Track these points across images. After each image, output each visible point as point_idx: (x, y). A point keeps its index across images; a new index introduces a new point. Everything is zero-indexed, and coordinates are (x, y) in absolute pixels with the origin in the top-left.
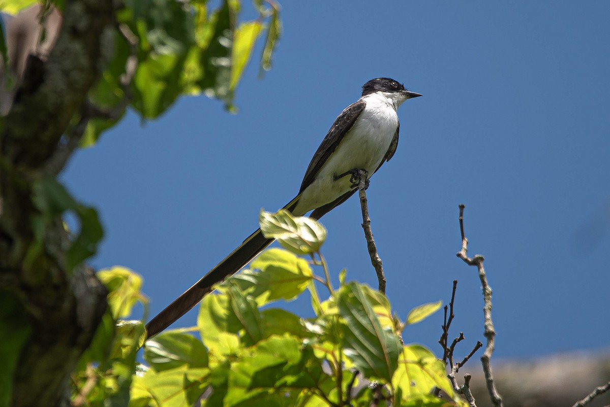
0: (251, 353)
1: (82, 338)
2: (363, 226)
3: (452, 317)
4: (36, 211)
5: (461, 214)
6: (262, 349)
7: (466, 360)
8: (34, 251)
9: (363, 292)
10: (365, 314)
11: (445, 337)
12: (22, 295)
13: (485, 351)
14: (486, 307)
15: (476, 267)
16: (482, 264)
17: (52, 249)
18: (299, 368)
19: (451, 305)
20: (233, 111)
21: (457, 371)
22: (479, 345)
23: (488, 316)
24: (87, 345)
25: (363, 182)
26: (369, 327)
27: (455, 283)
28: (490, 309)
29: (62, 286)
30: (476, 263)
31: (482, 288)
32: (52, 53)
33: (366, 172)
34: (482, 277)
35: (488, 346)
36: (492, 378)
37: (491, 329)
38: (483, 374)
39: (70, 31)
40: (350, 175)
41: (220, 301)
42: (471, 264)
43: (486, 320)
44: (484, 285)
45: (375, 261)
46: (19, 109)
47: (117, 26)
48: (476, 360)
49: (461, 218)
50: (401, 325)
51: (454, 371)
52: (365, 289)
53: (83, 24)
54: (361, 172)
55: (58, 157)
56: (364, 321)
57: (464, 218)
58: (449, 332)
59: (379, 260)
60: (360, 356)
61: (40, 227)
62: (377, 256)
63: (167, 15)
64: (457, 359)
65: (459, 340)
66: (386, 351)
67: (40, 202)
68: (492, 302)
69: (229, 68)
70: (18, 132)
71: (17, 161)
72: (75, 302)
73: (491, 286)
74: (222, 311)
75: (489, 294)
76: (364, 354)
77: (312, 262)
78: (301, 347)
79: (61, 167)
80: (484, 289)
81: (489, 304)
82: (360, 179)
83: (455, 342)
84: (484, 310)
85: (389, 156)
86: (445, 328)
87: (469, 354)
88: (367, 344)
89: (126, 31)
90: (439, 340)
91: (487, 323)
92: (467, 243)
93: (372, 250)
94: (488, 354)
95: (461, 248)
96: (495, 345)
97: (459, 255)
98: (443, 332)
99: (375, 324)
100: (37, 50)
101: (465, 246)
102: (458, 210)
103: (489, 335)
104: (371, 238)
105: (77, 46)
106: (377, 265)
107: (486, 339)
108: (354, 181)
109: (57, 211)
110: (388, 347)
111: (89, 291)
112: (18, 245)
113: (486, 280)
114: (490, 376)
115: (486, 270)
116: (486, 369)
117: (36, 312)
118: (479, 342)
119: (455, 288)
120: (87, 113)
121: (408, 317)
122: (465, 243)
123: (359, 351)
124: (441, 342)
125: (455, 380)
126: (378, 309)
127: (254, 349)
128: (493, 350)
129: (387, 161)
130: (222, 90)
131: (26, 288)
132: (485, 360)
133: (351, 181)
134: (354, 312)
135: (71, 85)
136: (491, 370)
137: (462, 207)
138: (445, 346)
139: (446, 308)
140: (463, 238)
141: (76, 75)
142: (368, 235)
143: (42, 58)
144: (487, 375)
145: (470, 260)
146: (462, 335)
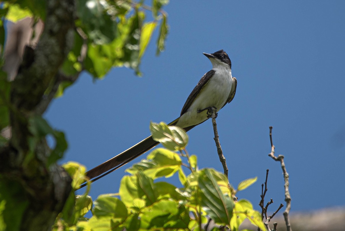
0: (150, 210)
1: (58, 206)
2: (215, 139)
3: (266, 190)
4: (31, 135)
5: (271, 132)
6: (156, 208)
7: (274, 214)
8: (30, 156)
9: (211, 173)
10: (213, 187)
11: (262, 201)
12: (23, 183)
13: (285, 209)
14: (286, 185)
15: (279, 162)
16: (283, 160)
17: (40, 156)
18: (177, 217)
19: (266, 183)
20: (140, 76)
21: (269, 221)
22: (282, 206)
23: (287, 189)
24: (60, 210)
25: (214, 114)
26: (216, 194)
27: (268, 171)
28: (288, 186)
29: (46, 177)
30: (279, 159)
31: (283, 174)
32: (38, 45)
33: (216, 108)
34: (283, 167)
35: (287, 207)
36: (289, 225)
37: (289, 197)
38: (285, 222)
39: (48, 32)
40: (207, 111)
41: (132, 180)
42: (276, 160)
43: (285, 192)
44: (284, 172)
45: (222, 159)
46: (21, 77)
47: (75, 29)
48: (280, 214)
49: (270, 134)
50: (235, 191)
51: (267, 221)
52: (212, 171)
53: (56, 28)
54: (213, 109)
55: (43, 104)
56: (213, 191)
57: (272, 134)
58: (265, 199)
59: (224, 158)
60: (211, 211)
61: (33, 143)
62: (223, 156)
63: (102, 22)
64: (269, 214)
65: (270, 203)
66: (226, 207)
67: (33, 129)
68: (289, 181)
69: (138, 51)
70: (20, 90)
71: (19, 106)
72: (53, 186)
73: (288, 172)
74: (133, 185)
75: (287, 177)
76: (214, 210)
77: (181, 155)
78: (178, 206)
79: (44, 110)
80: (284, 175)
81: (287, 183)
82: (212, 113)
83: (268, 204)
84: (285, 186)
85: (230, 100)
86: (263, 197)
87: (276, 211)
88: (215, 204)
89: (80, 32)
90: (259, 204)
91: (286, 194)
92: (274, 148)
93: (220, 153)
94: (287, 211)
95: (271, 151)
96: (291, 206)
97: (270, 155)
98: (261, 199)
99: (219, 192)
100: (30, 43)
101: (273, 150)
102: (269, 130)
103: (288, 200)
104: (219, 146)
105: (53, 41)
106: (223, 161)
107: (286, 203)
108: (209, 113)
109: (42, 135)
110: (227, 205)
111: (61, 179)
112: (21, 154)
113: (285, 169)
114: (289, 224)
115: (285, 163)
116: (286, 220)
117: (31, 192)
118: (281, 204)
119: (267, 174)
120: (59, 79)
121: (239, 186)
122: (273, 148)
123: (211, 208)
124: (260, 205)
125: (268, 226)
126: (220, 183)
127: (151, 207)
128: (290, 209)
129: (229, 103)
130: (134, 64)
131: (25, 178)
132: (285, 215)
133: (207, 113)
134: (207, 186)
135: (50, 63)
136: (289, 220)
137: (271, 128)
138: (262, 207)
139: (263, 185)
140: (272, 145)
141: (53, 58)
142: (217, 144)
143: (33, 47)
144: (287, 223)
145: (276, 158)
146: (272, 200)
